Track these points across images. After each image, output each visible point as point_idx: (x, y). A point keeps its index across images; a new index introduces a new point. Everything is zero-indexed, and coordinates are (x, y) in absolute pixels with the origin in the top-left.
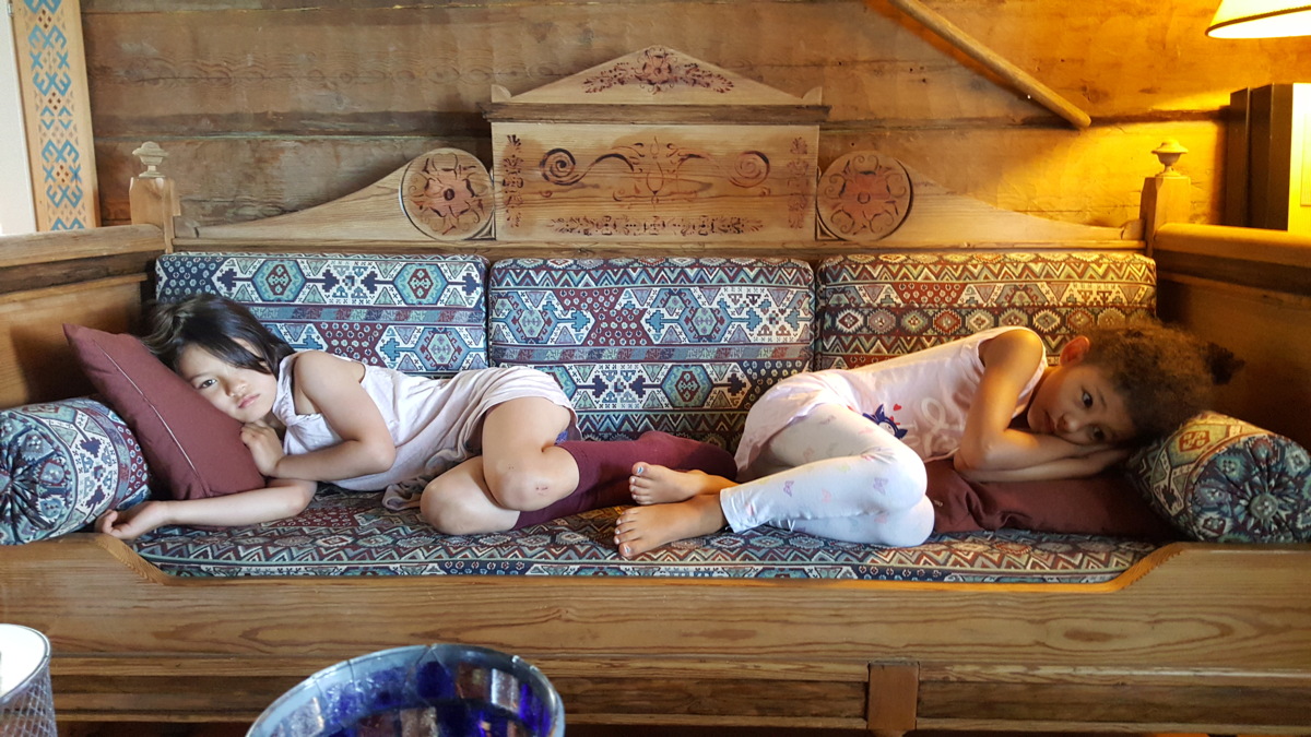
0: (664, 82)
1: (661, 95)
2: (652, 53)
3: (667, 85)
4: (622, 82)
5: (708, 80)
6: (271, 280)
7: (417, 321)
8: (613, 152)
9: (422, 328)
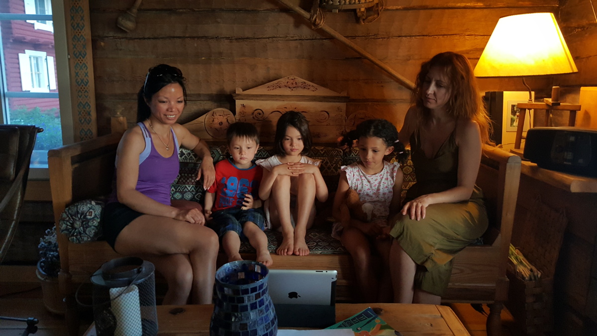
0: (294, 88)
1: (293, 92)
2: (290, 78)
3: (295, 89)
4: (280, 88)
5: (309, 87)
8: (276, 110)
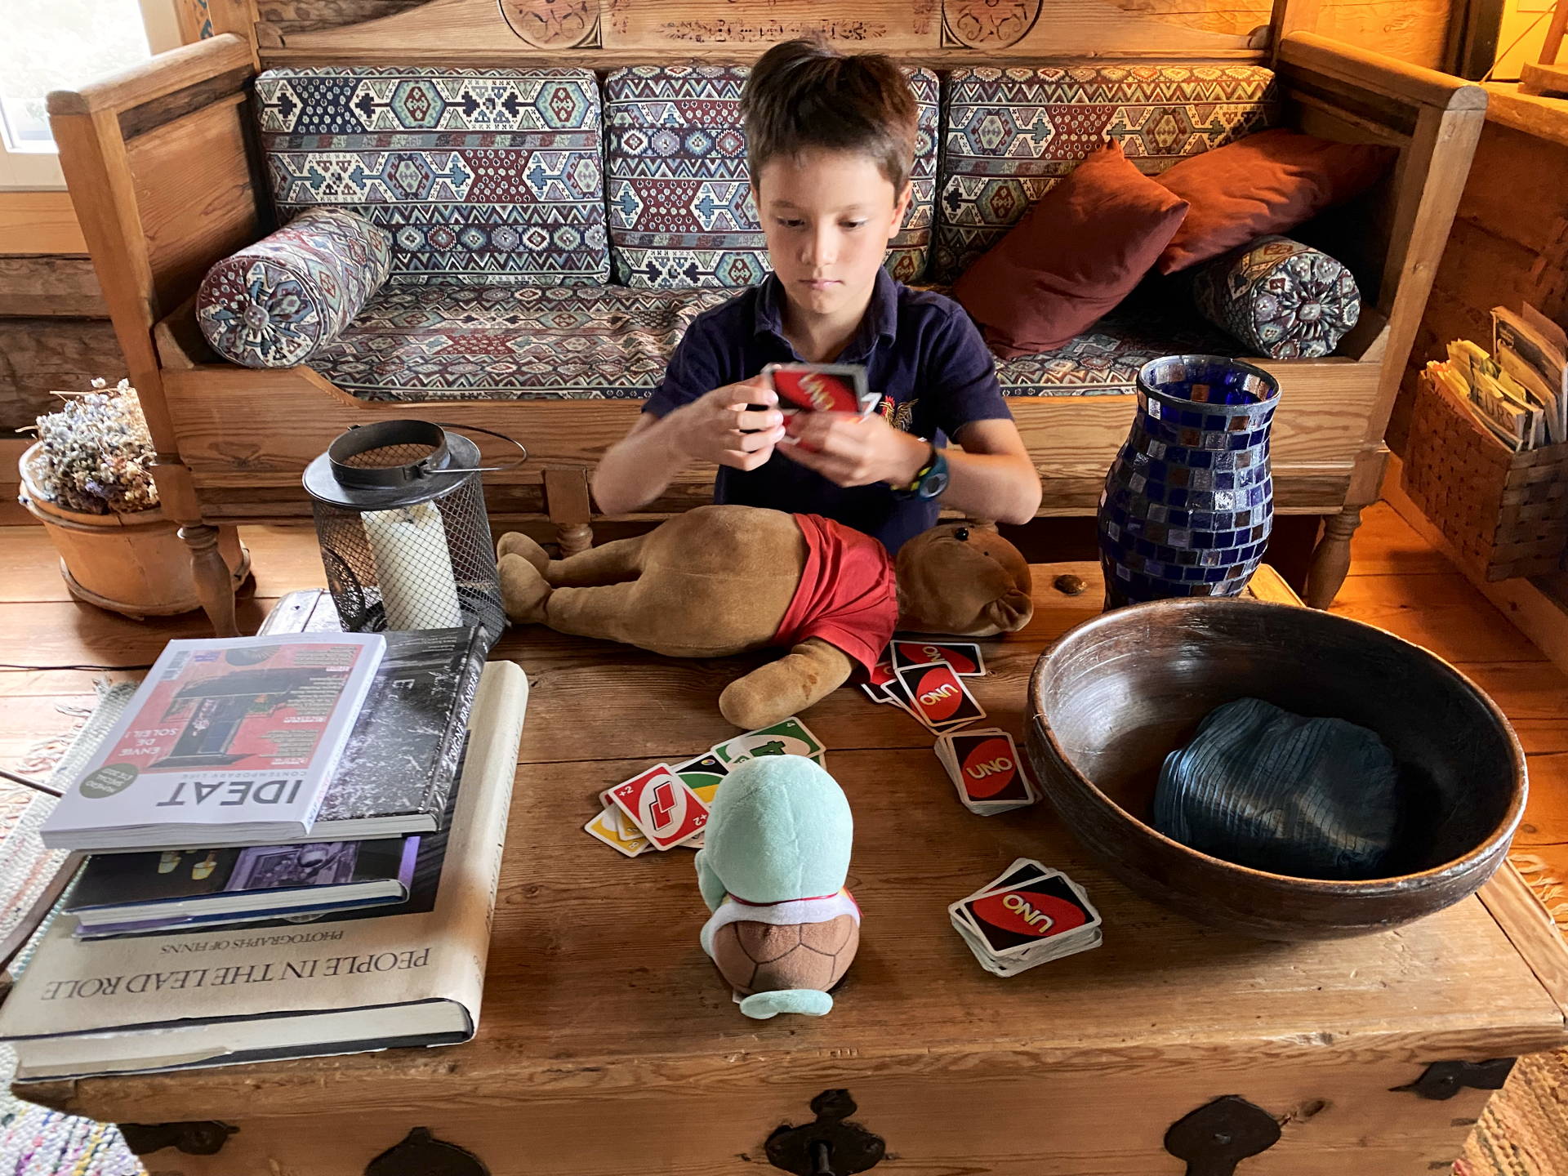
6: (409, 105)
7: (563, 147)
9: (567, 153)
